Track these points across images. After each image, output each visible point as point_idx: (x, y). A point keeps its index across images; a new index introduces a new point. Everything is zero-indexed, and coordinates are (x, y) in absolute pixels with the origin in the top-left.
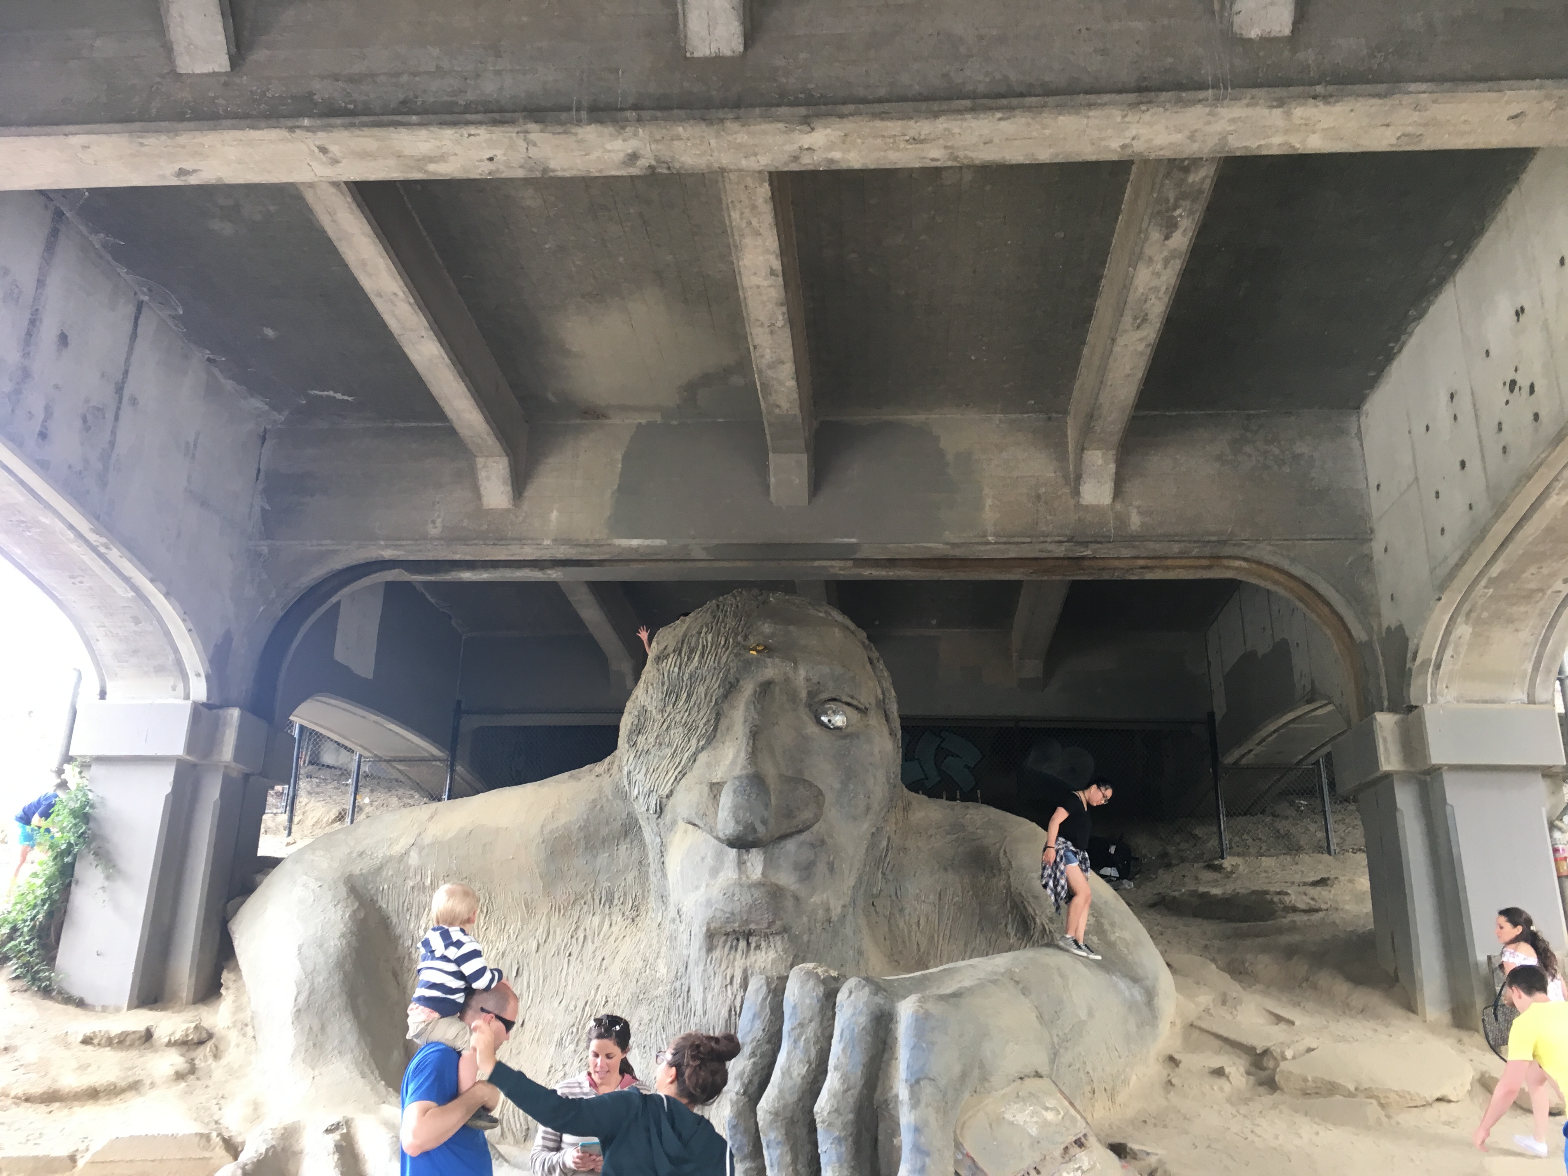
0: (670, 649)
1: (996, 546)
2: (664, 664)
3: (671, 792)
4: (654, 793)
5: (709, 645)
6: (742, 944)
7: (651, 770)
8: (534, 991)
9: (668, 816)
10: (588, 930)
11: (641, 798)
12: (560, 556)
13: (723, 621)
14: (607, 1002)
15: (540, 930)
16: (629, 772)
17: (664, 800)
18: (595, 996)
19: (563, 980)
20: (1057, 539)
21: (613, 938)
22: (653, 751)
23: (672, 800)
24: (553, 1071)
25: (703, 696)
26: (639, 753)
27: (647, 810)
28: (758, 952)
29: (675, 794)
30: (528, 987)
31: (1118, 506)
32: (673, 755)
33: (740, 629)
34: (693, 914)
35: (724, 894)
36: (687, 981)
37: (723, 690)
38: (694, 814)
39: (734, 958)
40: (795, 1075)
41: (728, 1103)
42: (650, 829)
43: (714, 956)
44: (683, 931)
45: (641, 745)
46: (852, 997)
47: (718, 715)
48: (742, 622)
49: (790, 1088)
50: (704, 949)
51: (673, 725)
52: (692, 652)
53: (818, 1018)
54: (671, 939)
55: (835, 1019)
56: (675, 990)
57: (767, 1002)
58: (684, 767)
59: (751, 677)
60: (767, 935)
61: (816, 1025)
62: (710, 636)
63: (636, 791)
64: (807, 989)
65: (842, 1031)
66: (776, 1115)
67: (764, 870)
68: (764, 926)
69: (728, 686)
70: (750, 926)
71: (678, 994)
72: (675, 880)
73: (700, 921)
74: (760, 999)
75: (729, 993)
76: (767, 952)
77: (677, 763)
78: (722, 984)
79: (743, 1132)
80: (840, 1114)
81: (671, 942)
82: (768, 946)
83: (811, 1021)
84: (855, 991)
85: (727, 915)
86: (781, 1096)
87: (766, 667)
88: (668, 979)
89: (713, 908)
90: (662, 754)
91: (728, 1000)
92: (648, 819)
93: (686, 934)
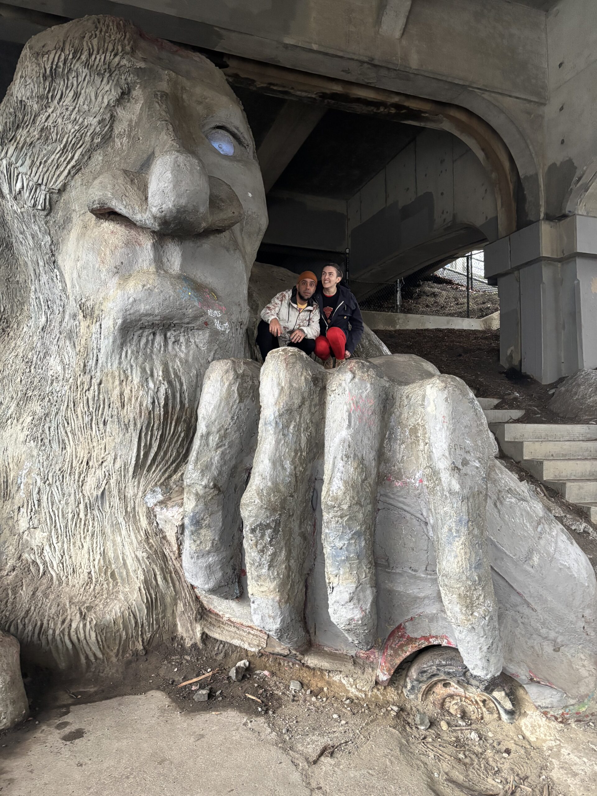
3: (65, 186)
4: (43, 187)
5: (95, 48)
6: (159, 339)
7: (38, 164)
9: (59, 215)
11: (26, 194)
13: (106, 32)
16: (10, 164)
17: (55, 196)
22: (38, 145)
23: (65, 196)
26: (20, 145)
27: (34, 205)
28: (177, 347)
29: (68, 188)
31: (404, 42)
32: (64, 150)
33: (126, 42)
34: (103, 308)
35: (144, 286)
36: (98, 374)
37: (114, 94)
38: (109, 195)
39: (152, 352)
40: (288, 464)
41: (192, 497)
42: (37, 228)
43: (129, 349)
44: (89, 326)
45: (22, 139)
46: (356, 380)
47: (112, 116)
48: (128, 36)
49: (284, 479)
50: (118, 342)
51: (60, 120)
52: (77, 53)
53: (307, 404)
54: (71, 335)
55: (322, 404)
56: (82, 383)
57: (235, 388)
58: (78, 162)
59: (145, 88)
60: (187, 330)
61: (305, 411)
62: (95, 41)
63: (19, 185)
64: (295, 372)
65: (350, 416)
66: (274, 510)
67: (182, 266)
68: (187, 320)
69: (120, 91)
70: (171, 319)
71: (86, 387)
72: (75, 275)
73: (113, 313)
74: (227, 384)
75: (151, 385)
76: (187, 346)
77: (69, 158)
78: (142, 377)
79: (209, 526)
80: (361, 506)
81: (70, 339)
82: (188, 341)
83: (300, 407)
84: (359, 373)
85: (147, 307)
86: (275, 488)
87: (161, 80)
88: (66, 375)
89: (131, 300)
90: (49, 148)
91: (151, 392)
92: (34, 216)
93: (95, 328)
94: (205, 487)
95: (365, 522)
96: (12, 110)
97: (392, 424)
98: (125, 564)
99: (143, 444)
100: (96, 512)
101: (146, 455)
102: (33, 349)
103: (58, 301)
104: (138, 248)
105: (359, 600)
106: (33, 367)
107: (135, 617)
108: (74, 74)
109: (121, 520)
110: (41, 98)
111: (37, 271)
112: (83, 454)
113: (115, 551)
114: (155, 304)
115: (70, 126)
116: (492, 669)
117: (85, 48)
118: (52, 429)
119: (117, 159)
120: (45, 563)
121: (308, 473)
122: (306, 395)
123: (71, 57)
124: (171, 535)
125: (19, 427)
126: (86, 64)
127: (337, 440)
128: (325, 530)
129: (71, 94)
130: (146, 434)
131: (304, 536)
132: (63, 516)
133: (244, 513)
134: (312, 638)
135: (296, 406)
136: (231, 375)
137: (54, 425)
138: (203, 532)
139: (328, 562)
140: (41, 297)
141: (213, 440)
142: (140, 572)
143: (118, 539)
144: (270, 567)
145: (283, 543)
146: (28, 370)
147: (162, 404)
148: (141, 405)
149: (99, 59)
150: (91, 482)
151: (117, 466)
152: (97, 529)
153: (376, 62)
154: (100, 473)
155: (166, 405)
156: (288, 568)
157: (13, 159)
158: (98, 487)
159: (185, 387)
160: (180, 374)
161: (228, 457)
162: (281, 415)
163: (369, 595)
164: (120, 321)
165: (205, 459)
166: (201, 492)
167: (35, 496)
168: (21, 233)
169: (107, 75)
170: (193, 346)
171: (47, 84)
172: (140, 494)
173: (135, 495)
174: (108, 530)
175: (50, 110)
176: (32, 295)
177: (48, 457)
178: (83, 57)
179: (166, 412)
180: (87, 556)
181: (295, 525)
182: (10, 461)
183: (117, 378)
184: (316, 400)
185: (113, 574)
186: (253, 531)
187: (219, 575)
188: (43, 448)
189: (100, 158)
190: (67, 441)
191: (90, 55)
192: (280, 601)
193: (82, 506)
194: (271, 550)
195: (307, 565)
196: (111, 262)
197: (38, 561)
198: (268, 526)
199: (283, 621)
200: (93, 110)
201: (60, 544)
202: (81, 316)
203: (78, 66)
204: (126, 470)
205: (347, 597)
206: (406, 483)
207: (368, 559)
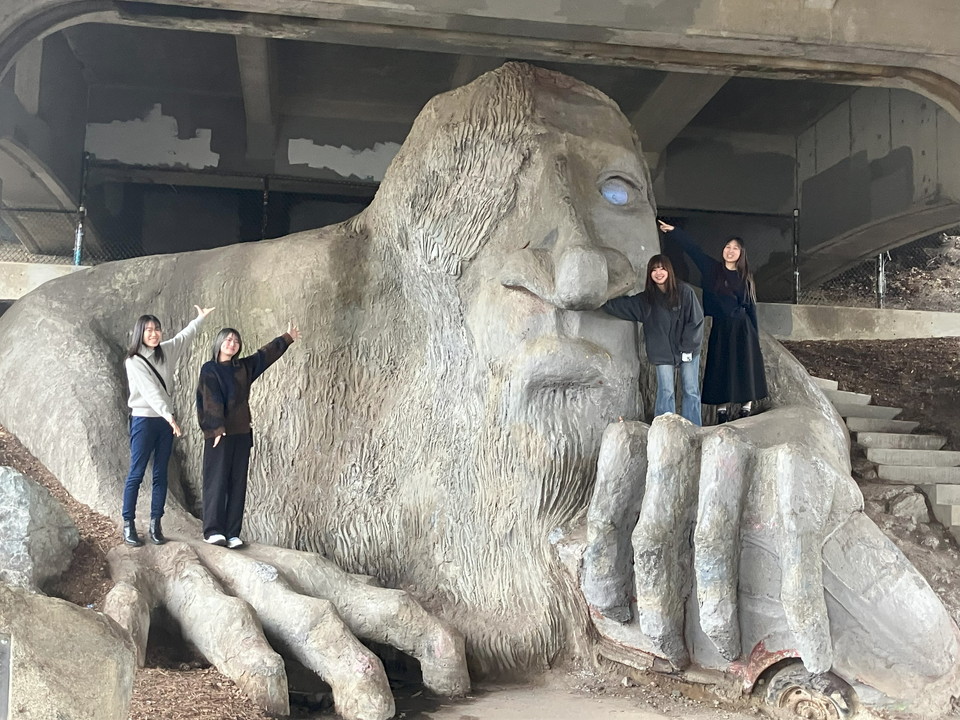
0: (459, 118)
1: (727, 41)
2: (456, 132)
3: (475, 255)
4: (456, 256)
5: (499, 116)
6: (559, 395)
7: (452, 235)
8: (301, 434)
9: (469, 279)
10: (348, 379)
11: (440, 261)
12: (297, 12)
13: (507, 94)
14: (384, 445)
15: (299, 380)
16: (427, 235)
17: (466, 264)
18: (370, 439)
19: (330, 425)
20: (782, 39)
21: (375, 387)
22: (452, 217)
23: (475, 263)
24: (342, 504)
25: (498, 168)
26: (436, 218)
27: (447, 271)
28: (574, 404)
29: (479, 257)
30: (294, 430)
31: (837, 13)
32: (474, 221)
33: (526, 103)
34: (512, 368)
35: (548, 351)
36: (507, 426)
37: (518, 161)
38: (523, 277)
39: (553, 407)
40: (668, 508)
41: (594, 531)
42: (447, 290)
43: (534, 405)
44: (498, 384)
45: (438, 210)
46: (724, 443)
47: (516, 185)
48: (527, 96)
49: (665, 520)
50: (525, 399)
51: (470, 192)
52: (483, 122)
53: (685, 460)
54: (478, 390)
55: (698, 461)
56: (492, 434)
57: (627, 446)
58: (487, 233)
59: (544, 151)
60: (583, 389)
61: (683, 466)
62: (499, 108)
63: (435, 253)
64: (675, 435)
65: (717, 471)
66: (657, 541)
67: (580, 330)
68: (584, 380)
69: (522, 158)
70: (571, 379)
71: (496, 438)
72: (486, 337)
73: (522, 375)
74: (621, 442)
75: (553, 438)
76: (584, 403)
77: (479, 229)
78: (545, 430)
79: (607, 555)
80: (724, 540)
81: (478, 392)
82: (584, 397)
83: (679, 463)
84: (726, 438)
85: (551, 370)
86: (659, 525)
87: (559, 142)
88: (473, 425)
89: (538, 363)
90: (462, 219)
91: (552, 444)
92: (446, 280)
93: (504, 386)
94: (604, 523)
95: (726, 552)
96: (424, 178)
97: (755, 479)
98: (531, 593)
99: (546, 490)
100: (505, 549)
101: (549, 499)
102: (430, 396)
103: (461, 354)
104: (542, 315)
105: (722, 612)
106: (433, 414)
107: (541, 636)
108: (481, 145)
109: (528, 555)
110: (452, 169)
111: (440, 324)
112: (491, 497)
113: (523, 581)
114: (558, 367)
115: (479, 198)
116: (821, 665)
117: (491, 117)
118: (462, 474)
119: (522, 228)
120: (459, 593)
121: (686, 515)
122: (684, 454)
123: (478, 128)
124: (573, 569)
125: (428, 472)
126: (492, 135)
127: (707, 490)
128: (696, 558)
129: (479, 165)
130: (549, 481)
131: (682, 566)
132: (474, 551)
133: (634, 543)
134: (691, 657)
135: (676, 462)
136: (625, 436)
137: (463, 471)
138: (603, 559)
139: (699, 582)
140: (442, 347)
141: (611, 486)
142: (545, 599)
143: (526, 572)
144: (654, 584)
145: (664, 567)
146: (429, 417)
147: (562, 455)
148: (544, 455)
149: (503, 129)
150: (500, 523)
151: (524, 508)
152: (506, 563)
153: (802, 41)
154: (508, 514)
155: (566, 456)
156: (669, 587)
157: (431, 231)
158: (507, 526)
159: (581, 440)
160: (578, 428)
161: (621, 501)
162: (663, 469)
163: (730, 609)
164: (527, 382)
165: (604, 502)
166: (601, 528)
167: (448, 534)
168: (426, 287)
169: (511, 144)
170: (589, 402)
171: (458, 156)
172: (544, 533)
173: (540, 534)
174: (516, 563)
175: (461, 182)
176: (430, 342)
177: (458, 500)
178: (490, 128)
179: (566, 463)
180: (497, 586)
181: (675, 555)
182: (421, 502)
183: (524, 431)
184: (693, 457)
185: (521, 602)
186: (642, 556)
187: (614, 596)
188: (453, 491)
189: (506, 228)
190: (476, 485)
191: (495, 125)
192: (662, 613)
193: (492, 543)
194: (655, 572)
195: (685, 591)
196: (519, 328)
197: (453, 591)
198: (653, 553)
199: (664, 629)
200: (499, 180)
201: (472, 576)
202: (490, 374)
203: (485, 138)
204: (532, 512)
205: (712, 608)
206: (763, 527)
207: (729, 580)
